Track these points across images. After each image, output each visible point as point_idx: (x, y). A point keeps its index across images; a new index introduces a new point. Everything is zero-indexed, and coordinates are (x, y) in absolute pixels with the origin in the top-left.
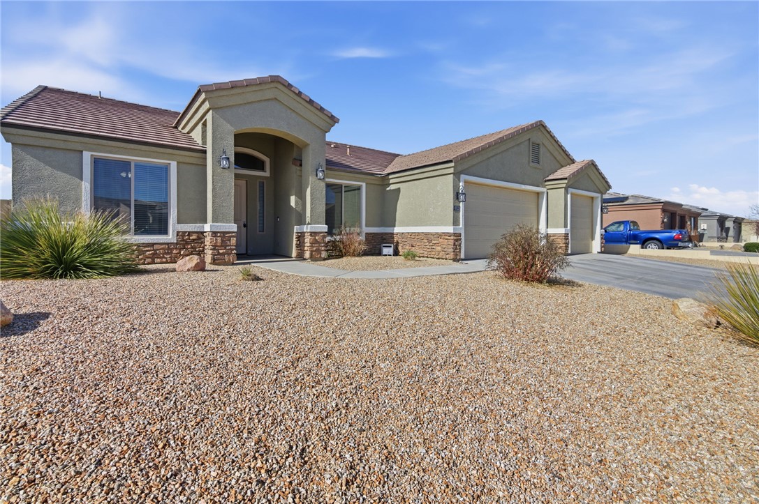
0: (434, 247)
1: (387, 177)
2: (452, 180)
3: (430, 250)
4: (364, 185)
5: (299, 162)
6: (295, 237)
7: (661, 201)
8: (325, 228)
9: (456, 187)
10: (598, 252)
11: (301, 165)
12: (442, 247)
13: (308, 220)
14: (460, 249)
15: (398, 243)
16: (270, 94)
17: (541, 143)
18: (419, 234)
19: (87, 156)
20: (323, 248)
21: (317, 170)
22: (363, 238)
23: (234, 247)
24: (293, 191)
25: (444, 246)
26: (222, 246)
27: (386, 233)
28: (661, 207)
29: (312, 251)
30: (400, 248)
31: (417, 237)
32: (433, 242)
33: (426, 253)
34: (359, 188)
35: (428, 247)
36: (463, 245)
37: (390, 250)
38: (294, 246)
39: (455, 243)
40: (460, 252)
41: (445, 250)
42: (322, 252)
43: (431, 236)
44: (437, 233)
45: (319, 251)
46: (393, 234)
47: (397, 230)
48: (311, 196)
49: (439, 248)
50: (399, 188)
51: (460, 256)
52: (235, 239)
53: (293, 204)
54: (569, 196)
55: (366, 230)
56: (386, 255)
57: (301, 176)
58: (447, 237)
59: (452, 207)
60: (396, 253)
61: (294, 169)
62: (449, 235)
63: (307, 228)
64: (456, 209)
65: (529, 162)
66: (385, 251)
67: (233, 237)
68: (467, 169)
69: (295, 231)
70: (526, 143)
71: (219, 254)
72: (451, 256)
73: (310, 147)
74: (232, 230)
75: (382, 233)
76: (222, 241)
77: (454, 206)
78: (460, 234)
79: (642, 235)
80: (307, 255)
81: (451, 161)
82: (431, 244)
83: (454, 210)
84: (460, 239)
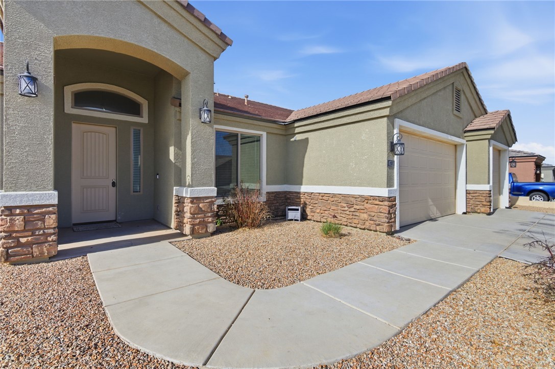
0: (357, 214)
1: (292, 126)
2: (386, 125)
3: (351, 217)
4: (264, 134)
5: (178, 102)
6: (174, 201)
7: (535, 155)
8: (212, 191)
9: (390, 135)
10: (506, 208)
11: (180, 105)
12: (369, 215)
13: (188, 180)
14: (395, 218)
15: (305, 204)
17: (462, 90)
18: (334, 195)
20: (210, 220)
21: (200, 110)
22: (263, 198)
23: (52, 231)
24: (172, 141)
25: (373, 214)
26: (24, 230)
27: (290, 192)
28: (535, 160)
29: (193, 225)
30: (308, 211)
31: (333, 199)
32: (355, 207)
33: (345, 220)
34: (258, 139)
35: (347, 212)
36: (397, 213)
37: (297, 215)
38: (173, 214)
39: (389, 211)
40: (395, 222)
41: (375, 218)
42: (209, 225)
43: (352, 199)
44: (361, 196)
45: (204, 224)
46: (299, 193)
47: (304, 189)
48: (192, 146)
49: (365, 216)
50: (307, 139)
51: (395, 227)
52: (54, 216)
53: (172, 157)
54: (491, 148)
55: (267, 188)
56: (292, 220)
57: (180, 120)
58: (377, 202)
59: (386, 161)
60: (304, 217)
61: (172, 110)
62: (382, 199)
63: (187, 192)
64: (390, 164)
65: (453, 109)
66: (291, 215)
67: (50, 213)
68: (401, 111)
69: (174, 194)
70: (451, 87)
71: (19, 244)
72: (385, 227)
73: (191, 77)
74: (47, 203)
75: (285, 192)
76: (26, 222)
77: (388, 161)
78: (395, 198)
79: (527, 187)
80: (187, 229)
81: (388, 98)
82: (352, 209)
83: (388, 165)
84: (395, 205)
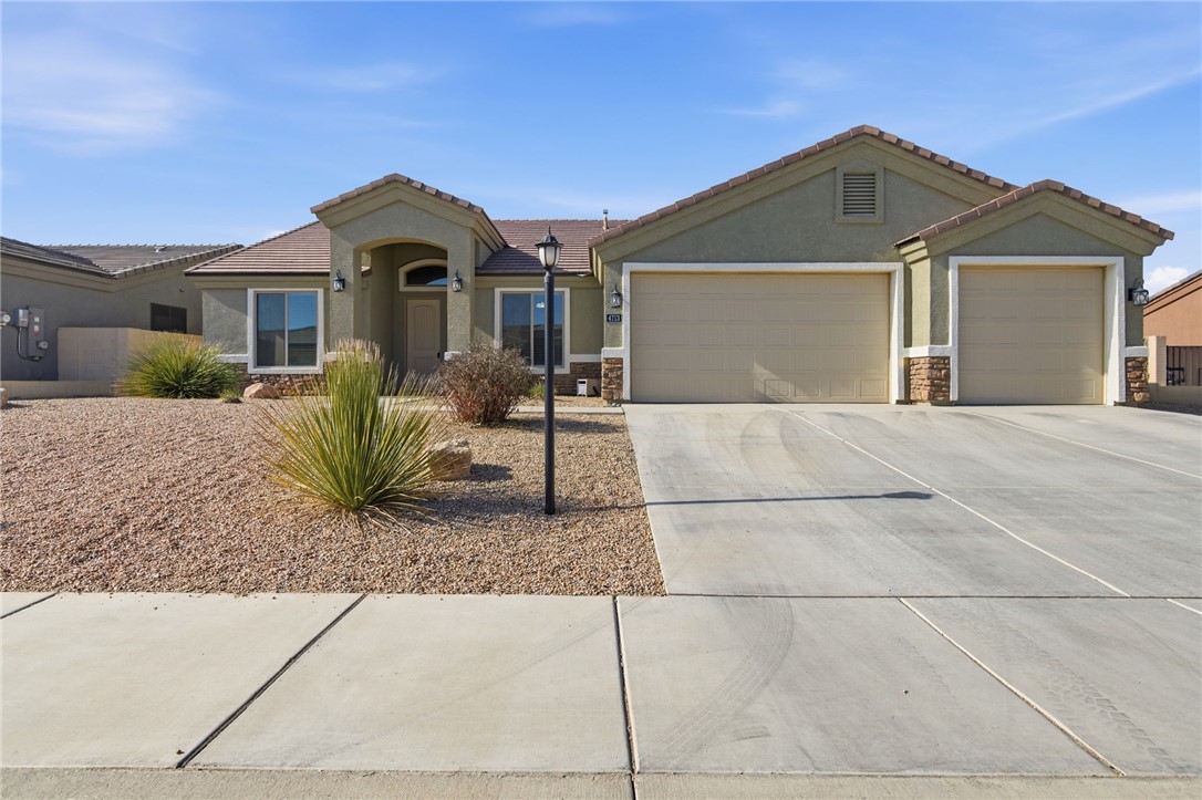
4: (567, 291)
16: (390, 197)
17: (878, 170)
19: (251, 292)
22: (566, 370)
36: (627, 378)
39: (606, 375)
51: (620, 395)
54: (951, 273)
55: (571, 357)
59: (605, 316)
64: (612, 320)
65: (835, 214)
66: (582, 389)
70: (826, 178)
73: (449, 251)
77: (608, 315)
78: (620, 360)
83: (609, 321)
84: (621, 369)
